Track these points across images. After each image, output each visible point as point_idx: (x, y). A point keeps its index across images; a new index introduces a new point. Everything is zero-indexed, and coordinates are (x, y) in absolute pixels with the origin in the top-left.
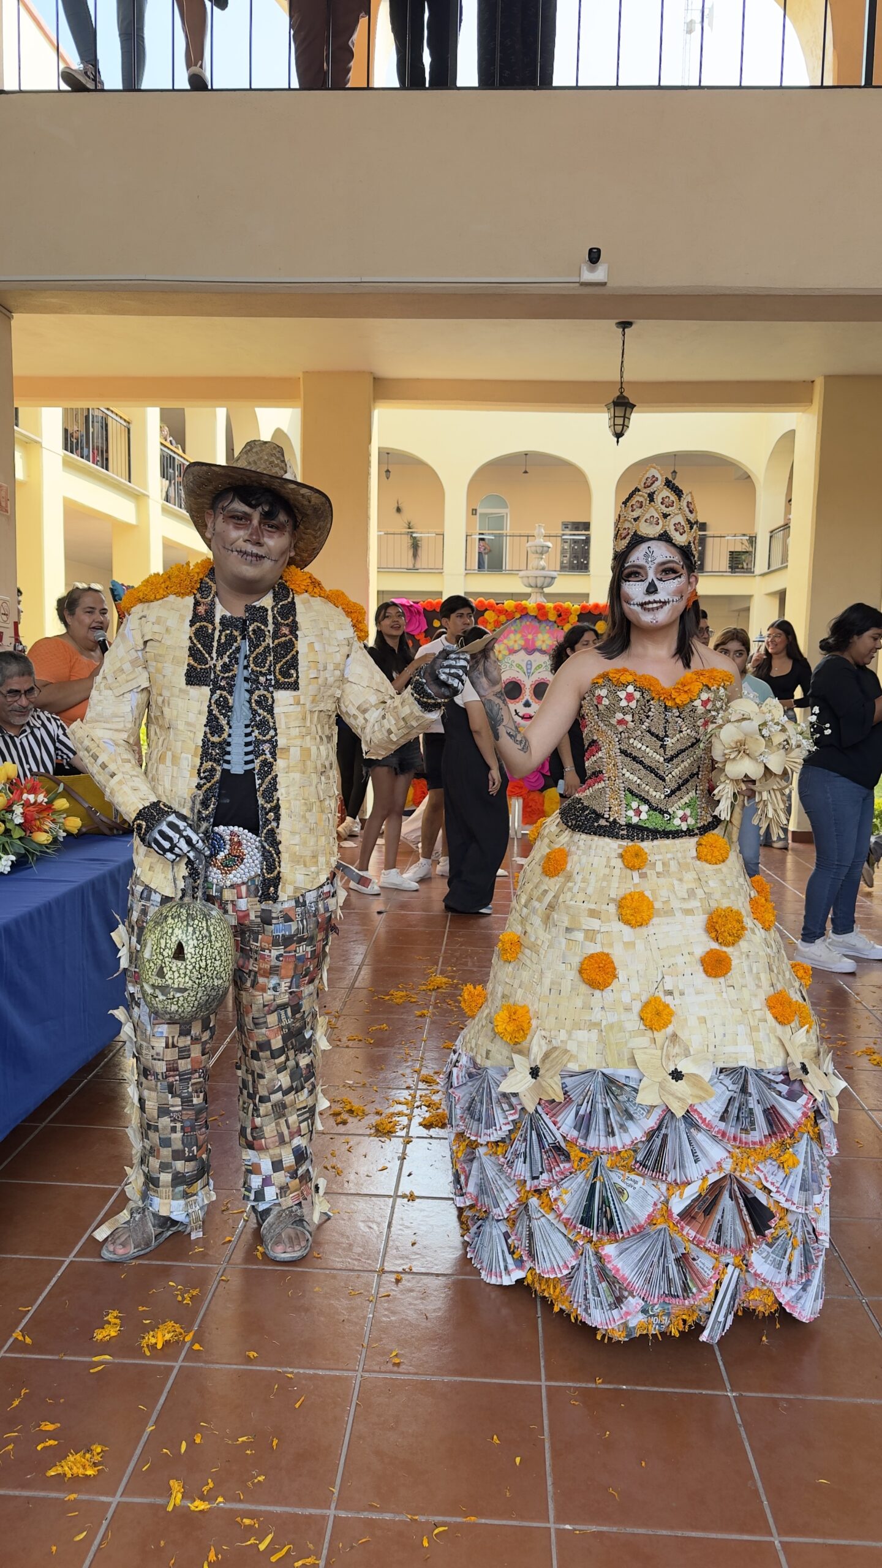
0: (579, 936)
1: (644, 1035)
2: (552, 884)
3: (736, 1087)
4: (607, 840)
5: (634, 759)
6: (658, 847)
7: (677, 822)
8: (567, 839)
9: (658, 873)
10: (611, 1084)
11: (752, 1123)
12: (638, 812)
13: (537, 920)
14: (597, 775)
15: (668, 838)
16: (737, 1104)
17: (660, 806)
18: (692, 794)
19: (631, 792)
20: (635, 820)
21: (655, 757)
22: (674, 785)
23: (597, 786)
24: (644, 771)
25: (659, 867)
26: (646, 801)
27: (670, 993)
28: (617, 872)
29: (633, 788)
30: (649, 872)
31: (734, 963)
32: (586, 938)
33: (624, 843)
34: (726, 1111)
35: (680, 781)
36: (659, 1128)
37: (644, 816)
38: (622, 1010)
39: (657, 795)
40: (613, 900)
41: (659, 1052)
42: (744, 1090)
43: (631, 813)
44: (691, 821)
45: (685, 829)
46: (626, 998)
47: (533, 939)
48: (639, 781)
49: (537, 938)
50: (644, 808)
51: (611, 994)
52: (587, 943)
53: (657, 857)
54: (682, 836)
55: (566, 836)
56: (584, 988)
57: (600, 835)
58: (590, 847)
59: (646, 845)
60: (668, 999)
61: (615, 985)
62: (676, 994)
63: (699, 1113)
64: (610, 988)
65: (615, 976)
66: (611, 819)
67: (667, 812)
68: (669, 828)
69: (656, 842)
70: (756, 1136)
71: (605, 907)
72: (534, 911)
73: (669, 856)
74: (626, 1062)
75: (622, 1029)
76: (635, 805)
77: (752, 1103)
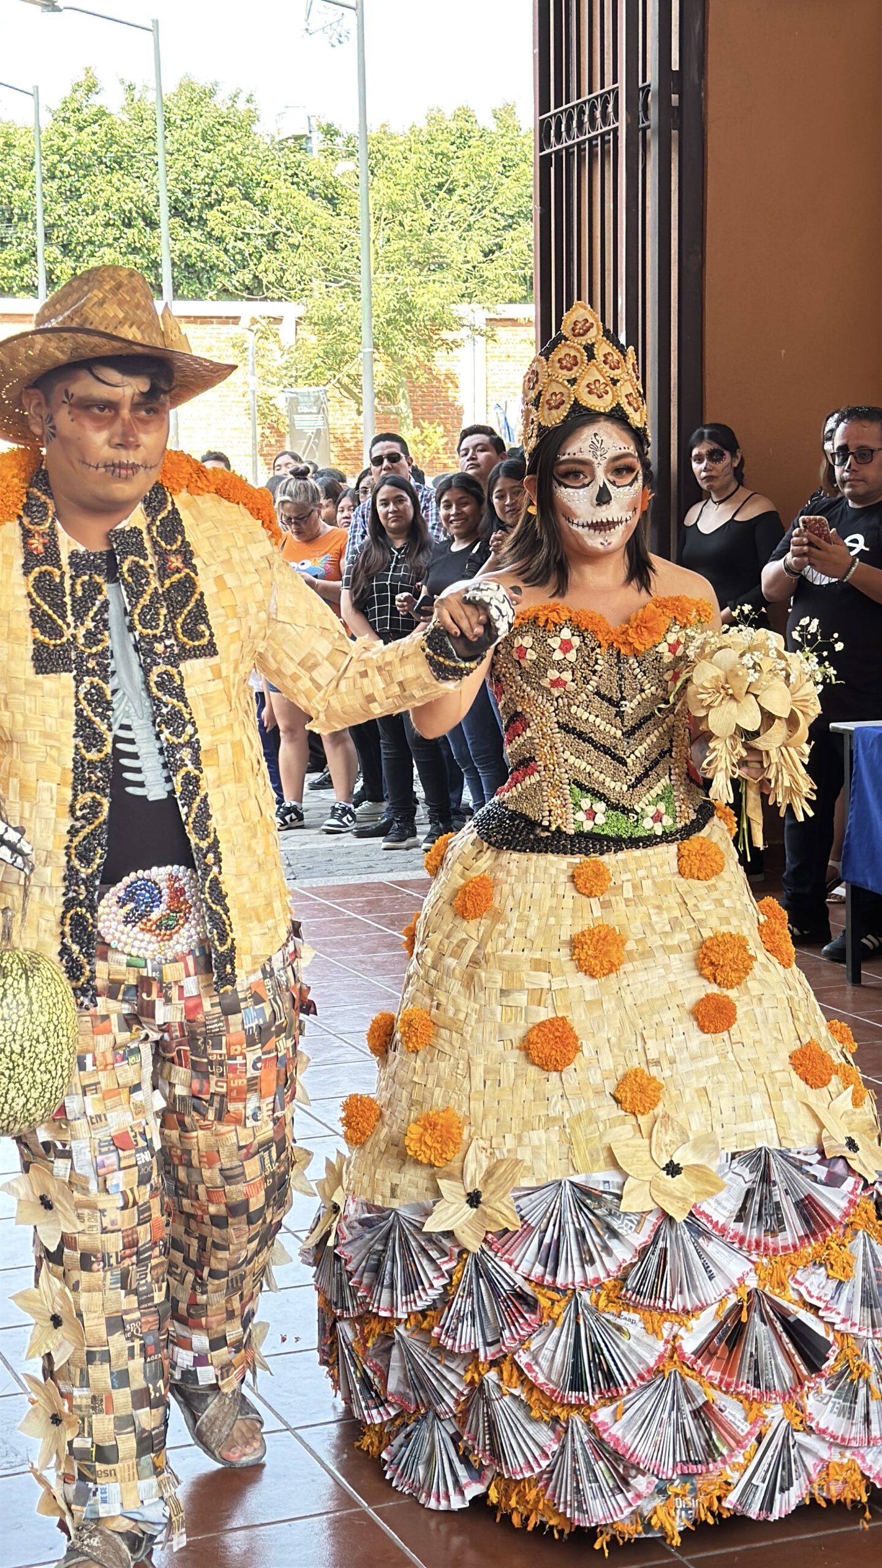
0: (522, 999)
1: (624, 1123)
2: (472, 929)
3: (756, 1176)
4: (551, 857)
5: (581, 735)
6: (625, 862)
7: (648, 823)
8: (490, 862)
9: (626, 900)
10: (584, 1194)
11: (780, 1221)
12: (591, 814)
13: (455, 986)
14: (526, 764)
15: (638, 847)
16: (757, 1198)
17: (623, 802)
18: (665, 781)
19: (580, 785)
20: (588, 826)
21: (608, 730)
22: (639, 770)
23: (528, 781)
24: (594, 753)
25: (628, 892)
26: (600, 796)
27: (657, 1063)
28: (568, 903)
29: (581, 778)
30: (613, 899)
31: (740, 1012)
32: (531, 1001)
33: (577, 859)
34: (743, 1208)
35: (647, 763)
36: (655, 1242)
37: (600, 819)
38: (590, 1094)
39: (615, 787)
40: (564, 942)
41: (647, 1141)
42: (766, 1178)
43: (581, 816)
44: (667, 821)
45: (659, 833)
46: (596, 1077)
47: (451, 1013)
48: (589, 768)
49: (457, 1011)
50: (600, 807)
51: (573, 1074)
52: (534, 1007)
53: (624, 877)
54: (656, 844)
55: (486, 860)
56: (533, 1071)
57: (540, 852)
58: (527, 870)
59: (609, 859)
60: (654, 1071)
61: (579, 1061)
62: (665, 1063)
63: (707, 1217)
64: (572, 1066)
65: (578, 1049)
66: (553, 828)
67: (633, 811)
68: (639, 833)
69: (621, 855)
70: (787, 1238)
71: (555, 954)
72: (449, 973)
73: (642, 873)
74: (602, 1163)
75: (593, 1120)
76: (585, 803)
77: (778, 1195)
